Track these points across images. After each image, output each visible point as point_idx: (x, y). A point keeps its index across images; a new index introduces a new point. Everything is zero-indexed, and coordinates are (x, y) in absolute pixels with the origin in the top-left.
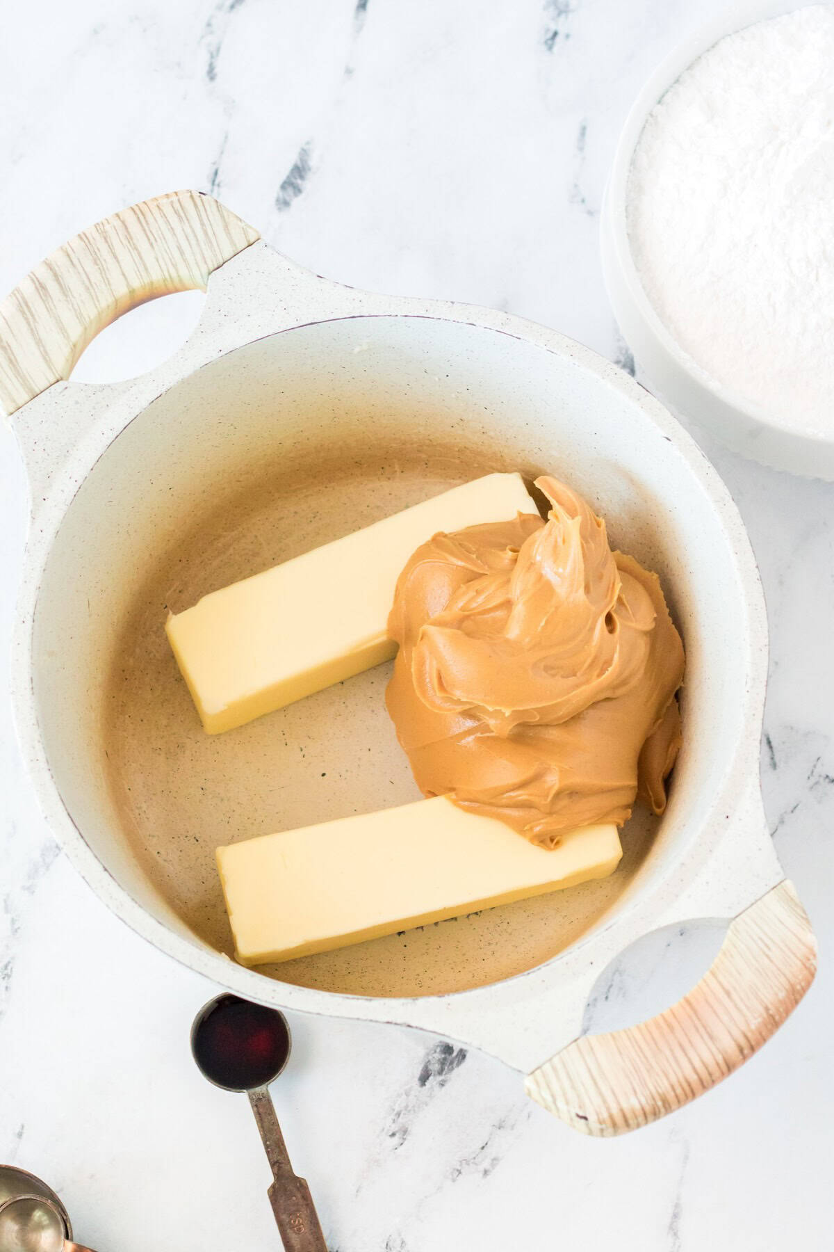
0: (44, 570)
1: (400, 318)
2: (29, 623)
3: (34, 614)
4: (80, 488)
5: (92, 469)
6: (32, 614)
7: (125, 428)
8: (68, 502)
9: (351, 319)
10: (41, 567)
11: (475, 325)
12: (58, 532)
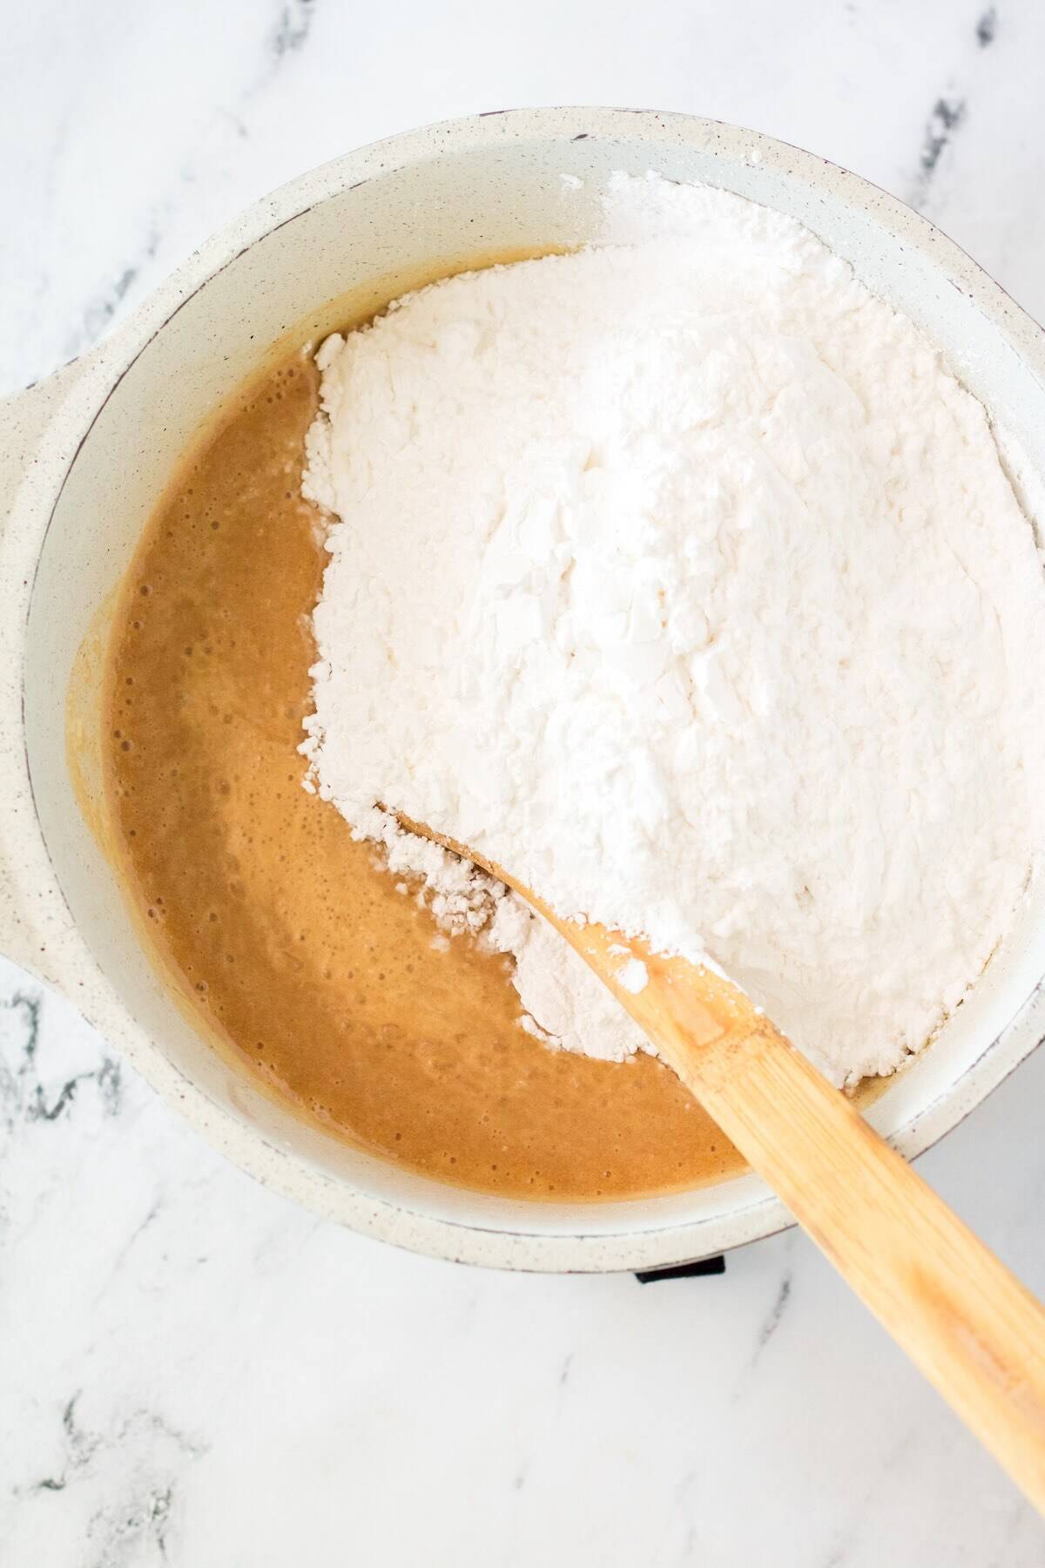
0: (135, 1020)
1: (162, 332)
2: (190, 1092)
3: (182, 1075)
4: (63, 894)
5: (51, 860)
6: (180, 1078)
7: (30, 778)
8: (70, 923)
9: (115, 392)
10: (128, 1020)
11: (247, 249)
12: (98, 965)
